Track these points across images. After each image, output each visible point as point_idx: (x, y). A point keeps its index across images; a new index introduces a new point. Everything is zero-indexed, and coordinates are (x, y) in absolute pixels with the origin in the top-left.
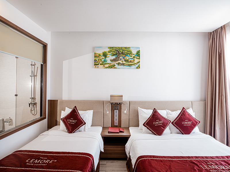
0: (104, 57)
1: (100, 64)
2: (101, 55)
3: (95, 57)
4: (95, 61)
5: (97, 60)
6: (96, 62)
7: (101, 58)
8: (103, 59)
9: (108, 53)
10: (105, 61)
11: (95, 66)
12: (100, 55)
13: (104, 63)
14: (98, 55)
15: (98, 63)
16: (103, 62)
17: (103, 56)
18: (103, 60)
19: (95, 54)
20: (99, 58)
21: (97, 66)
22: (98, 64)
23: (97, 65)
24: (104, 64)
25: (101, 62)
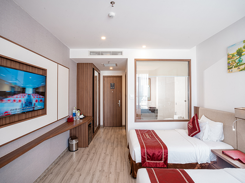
0: (239, 57)
1: (234, 67)
2: (235, 55)
3: (229, 59)
4: (229, 63)
5: (231, 62)
6: (230, 65)
7: (235, 59)
8: (237, 59)
9: (243, 49)
10: (240, 61)
11: (229, 70)
12: (233, 55)
13: (239, 64)
14: (231, 56)
15: (231, 66)
16: (237, 64)
17: (237, 56)
18: (237, 61)
19: (228, 55)
20: (232, 60)
21: (230, 70)
22: (232, 68)
23: (230, 68)
24: (238, 66)
25: (235, 64)
